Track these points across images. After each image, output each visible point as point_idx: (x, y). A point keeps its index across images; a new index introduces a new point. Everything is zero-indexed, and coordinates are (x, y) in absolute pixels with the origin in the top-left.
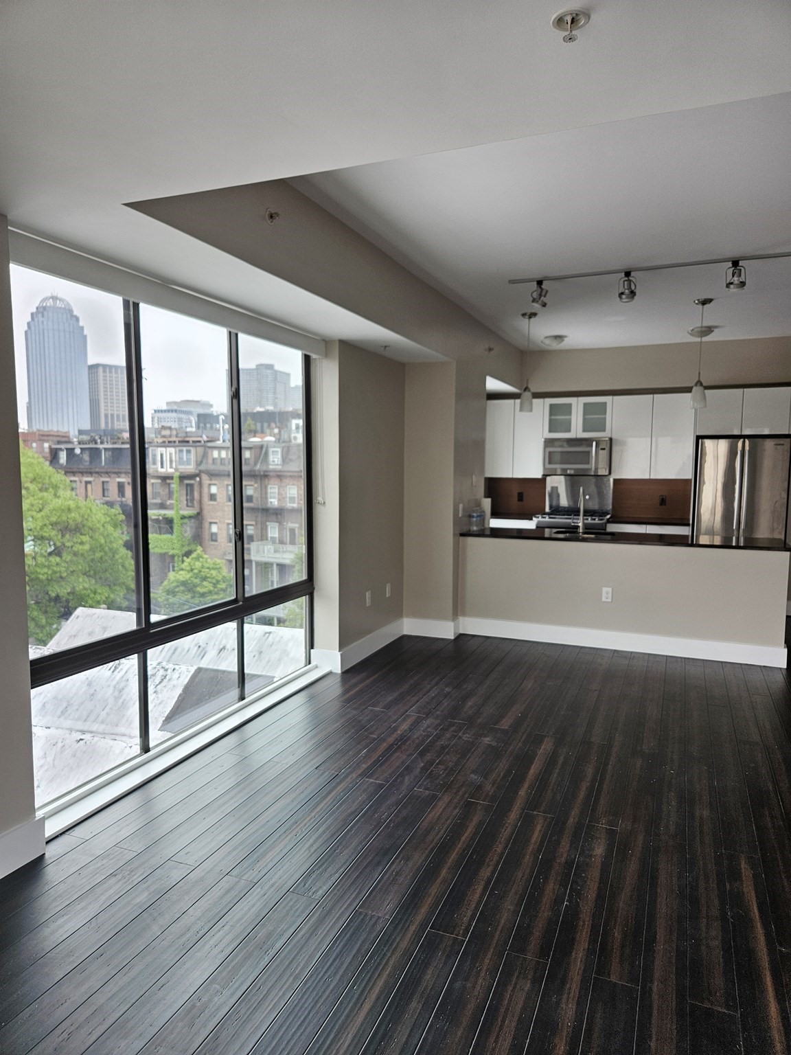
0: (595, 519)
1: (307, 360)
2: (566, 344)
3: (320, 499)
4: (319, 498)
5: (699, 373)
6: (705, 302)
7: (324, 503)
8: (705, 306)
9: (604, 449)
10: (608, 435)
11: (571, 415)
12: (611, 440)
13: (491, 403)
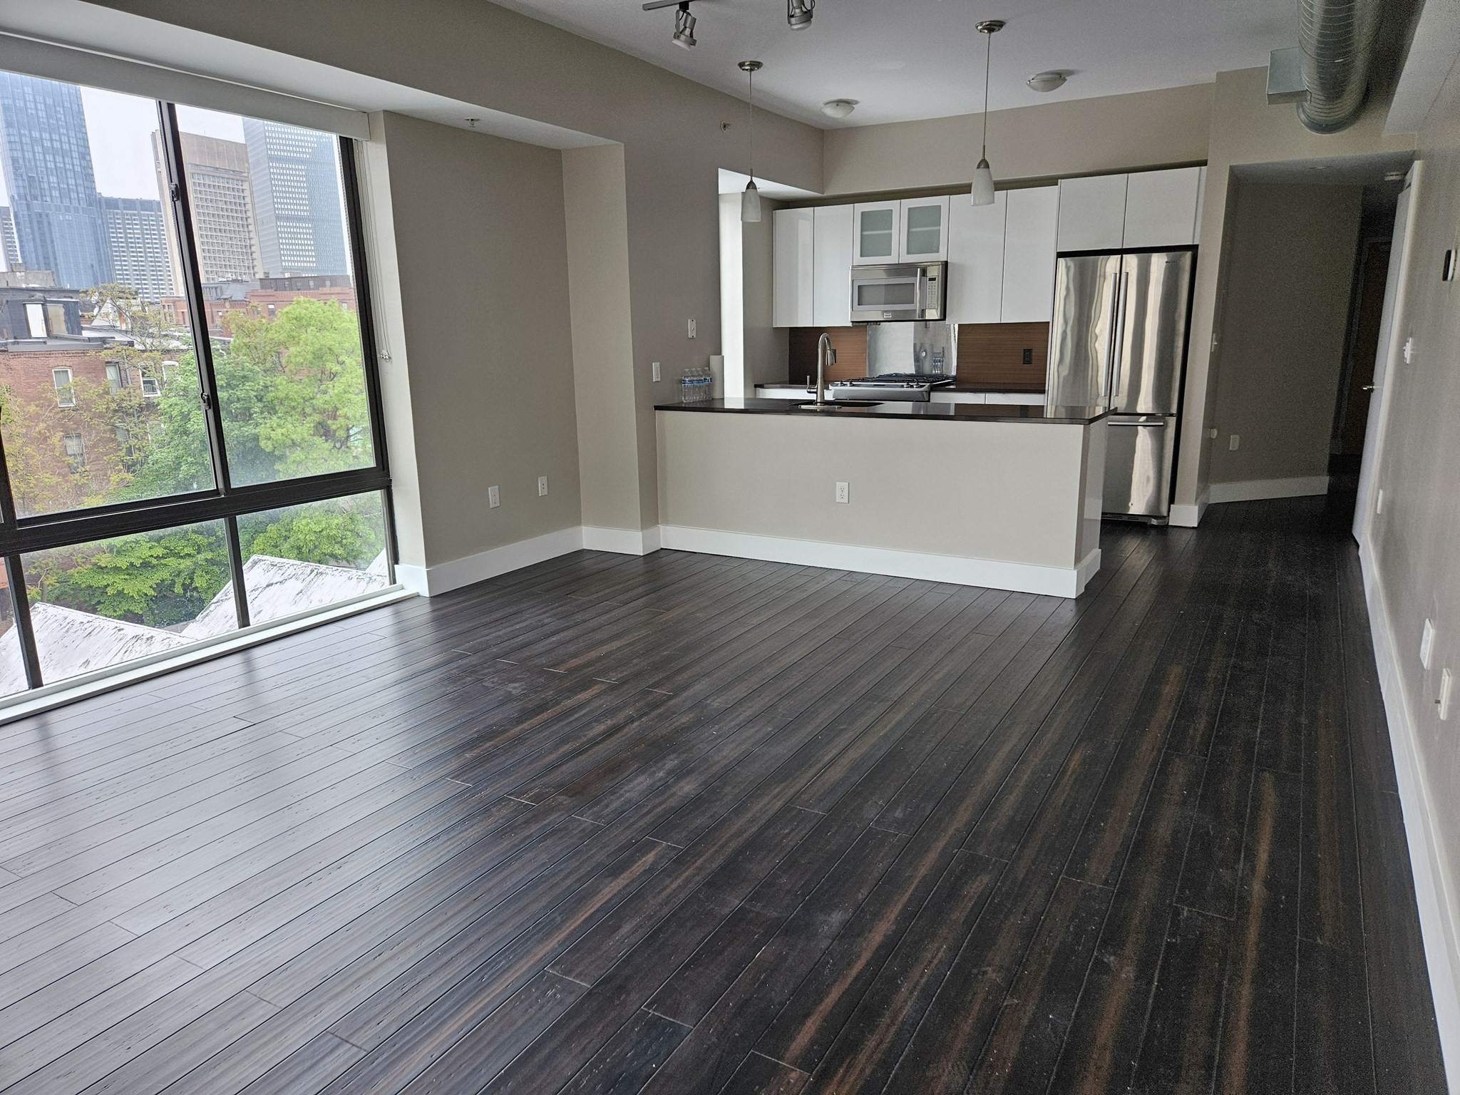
0: (912, 386)
1: (347, 147)
2: (858, 115)
3: (384, 352)
4: (382, 352)
5: (984, 146)
6: (993, 27)
7: (390, 358)
8: (993, 34)
9: (934, 279)
10: (942, 257)
11: (891, 229)
12: (946, 264)
13: (782, 214)
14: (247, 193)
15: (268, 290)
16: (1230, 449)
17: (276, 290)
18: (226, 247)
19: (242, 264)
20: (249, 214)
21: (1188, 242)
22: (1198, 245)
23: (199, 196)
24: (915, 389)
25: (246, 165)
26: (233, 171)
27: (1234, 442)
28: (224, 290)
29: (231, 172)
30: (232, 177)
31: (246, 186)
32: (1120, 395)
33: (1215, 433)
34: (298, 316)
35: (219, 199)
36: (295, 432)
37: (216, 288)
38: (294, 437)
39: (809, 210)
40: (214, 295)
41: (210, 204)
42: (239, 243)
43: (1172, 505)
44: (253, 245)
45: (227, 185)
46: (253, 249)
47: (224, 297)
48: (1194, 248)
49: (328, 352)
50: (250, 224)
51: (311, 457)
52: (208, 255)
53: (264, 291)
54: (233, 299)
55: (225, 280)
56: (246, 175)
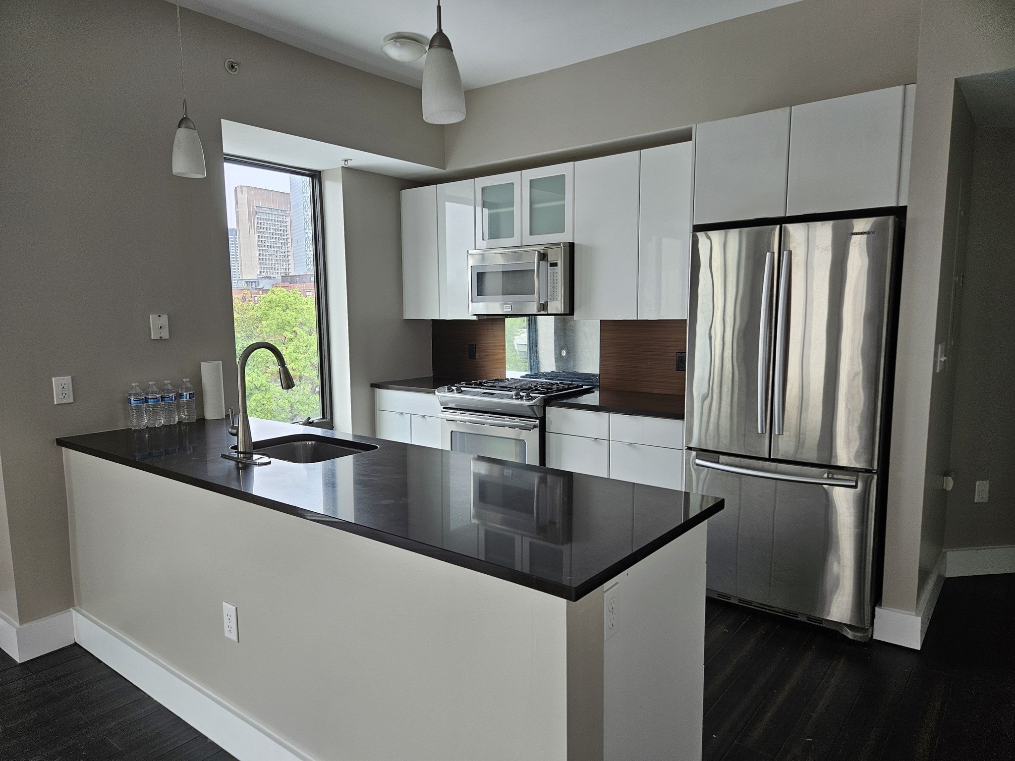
0: (521, 398)
5: (439, 8)
9: (558, 265)
10: (565, 238)
11: (513, 206)
12: (571, 246)
13: (408, 195)
14: (288, 224)
15: (285, 283)
16: (976, 501)
17: (290, 283)
18: (273, 256)
19: (282, 267)
20: (289, 236)
21: (892, 203)
22: (905, 208)
23: (260, 226)
24: (524, 402)
25: (289, 206)
26: (281, 210)
27: (982, 490)
28: (260, 283)
29: (280, 211)
30: (280, 214)
31: (288, 219)
32: (784, 433)
33: (949, 484)
34: (271, 300)
35: (271, 227)
36: (258, 380)
37: (255, 282)
38: (256, 383)
39: (432, 188)
40: (254, 286)
41: (266, 231)
42: (281, 254)
43: (877, 609)
44: (290, 255)
45: (276, 219)
46: (289, 258)
47: (259, 287)
48: (899, 213)
49: (287, 324)
50: (289, 243)
51: (266, 397)
52: (262, 262)
53: (283, 284)
54: (264, 289)
55: (261, 277)
56: (289, 212)
